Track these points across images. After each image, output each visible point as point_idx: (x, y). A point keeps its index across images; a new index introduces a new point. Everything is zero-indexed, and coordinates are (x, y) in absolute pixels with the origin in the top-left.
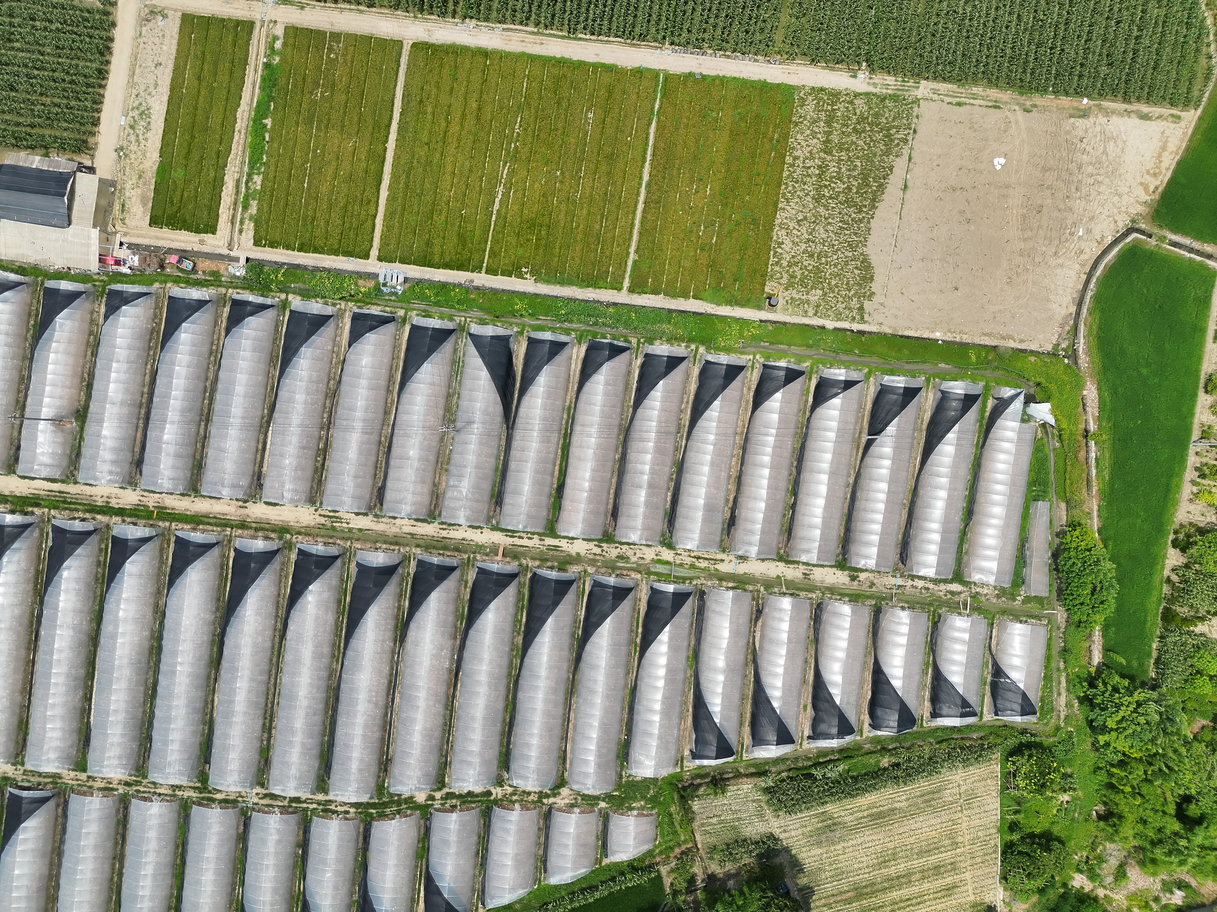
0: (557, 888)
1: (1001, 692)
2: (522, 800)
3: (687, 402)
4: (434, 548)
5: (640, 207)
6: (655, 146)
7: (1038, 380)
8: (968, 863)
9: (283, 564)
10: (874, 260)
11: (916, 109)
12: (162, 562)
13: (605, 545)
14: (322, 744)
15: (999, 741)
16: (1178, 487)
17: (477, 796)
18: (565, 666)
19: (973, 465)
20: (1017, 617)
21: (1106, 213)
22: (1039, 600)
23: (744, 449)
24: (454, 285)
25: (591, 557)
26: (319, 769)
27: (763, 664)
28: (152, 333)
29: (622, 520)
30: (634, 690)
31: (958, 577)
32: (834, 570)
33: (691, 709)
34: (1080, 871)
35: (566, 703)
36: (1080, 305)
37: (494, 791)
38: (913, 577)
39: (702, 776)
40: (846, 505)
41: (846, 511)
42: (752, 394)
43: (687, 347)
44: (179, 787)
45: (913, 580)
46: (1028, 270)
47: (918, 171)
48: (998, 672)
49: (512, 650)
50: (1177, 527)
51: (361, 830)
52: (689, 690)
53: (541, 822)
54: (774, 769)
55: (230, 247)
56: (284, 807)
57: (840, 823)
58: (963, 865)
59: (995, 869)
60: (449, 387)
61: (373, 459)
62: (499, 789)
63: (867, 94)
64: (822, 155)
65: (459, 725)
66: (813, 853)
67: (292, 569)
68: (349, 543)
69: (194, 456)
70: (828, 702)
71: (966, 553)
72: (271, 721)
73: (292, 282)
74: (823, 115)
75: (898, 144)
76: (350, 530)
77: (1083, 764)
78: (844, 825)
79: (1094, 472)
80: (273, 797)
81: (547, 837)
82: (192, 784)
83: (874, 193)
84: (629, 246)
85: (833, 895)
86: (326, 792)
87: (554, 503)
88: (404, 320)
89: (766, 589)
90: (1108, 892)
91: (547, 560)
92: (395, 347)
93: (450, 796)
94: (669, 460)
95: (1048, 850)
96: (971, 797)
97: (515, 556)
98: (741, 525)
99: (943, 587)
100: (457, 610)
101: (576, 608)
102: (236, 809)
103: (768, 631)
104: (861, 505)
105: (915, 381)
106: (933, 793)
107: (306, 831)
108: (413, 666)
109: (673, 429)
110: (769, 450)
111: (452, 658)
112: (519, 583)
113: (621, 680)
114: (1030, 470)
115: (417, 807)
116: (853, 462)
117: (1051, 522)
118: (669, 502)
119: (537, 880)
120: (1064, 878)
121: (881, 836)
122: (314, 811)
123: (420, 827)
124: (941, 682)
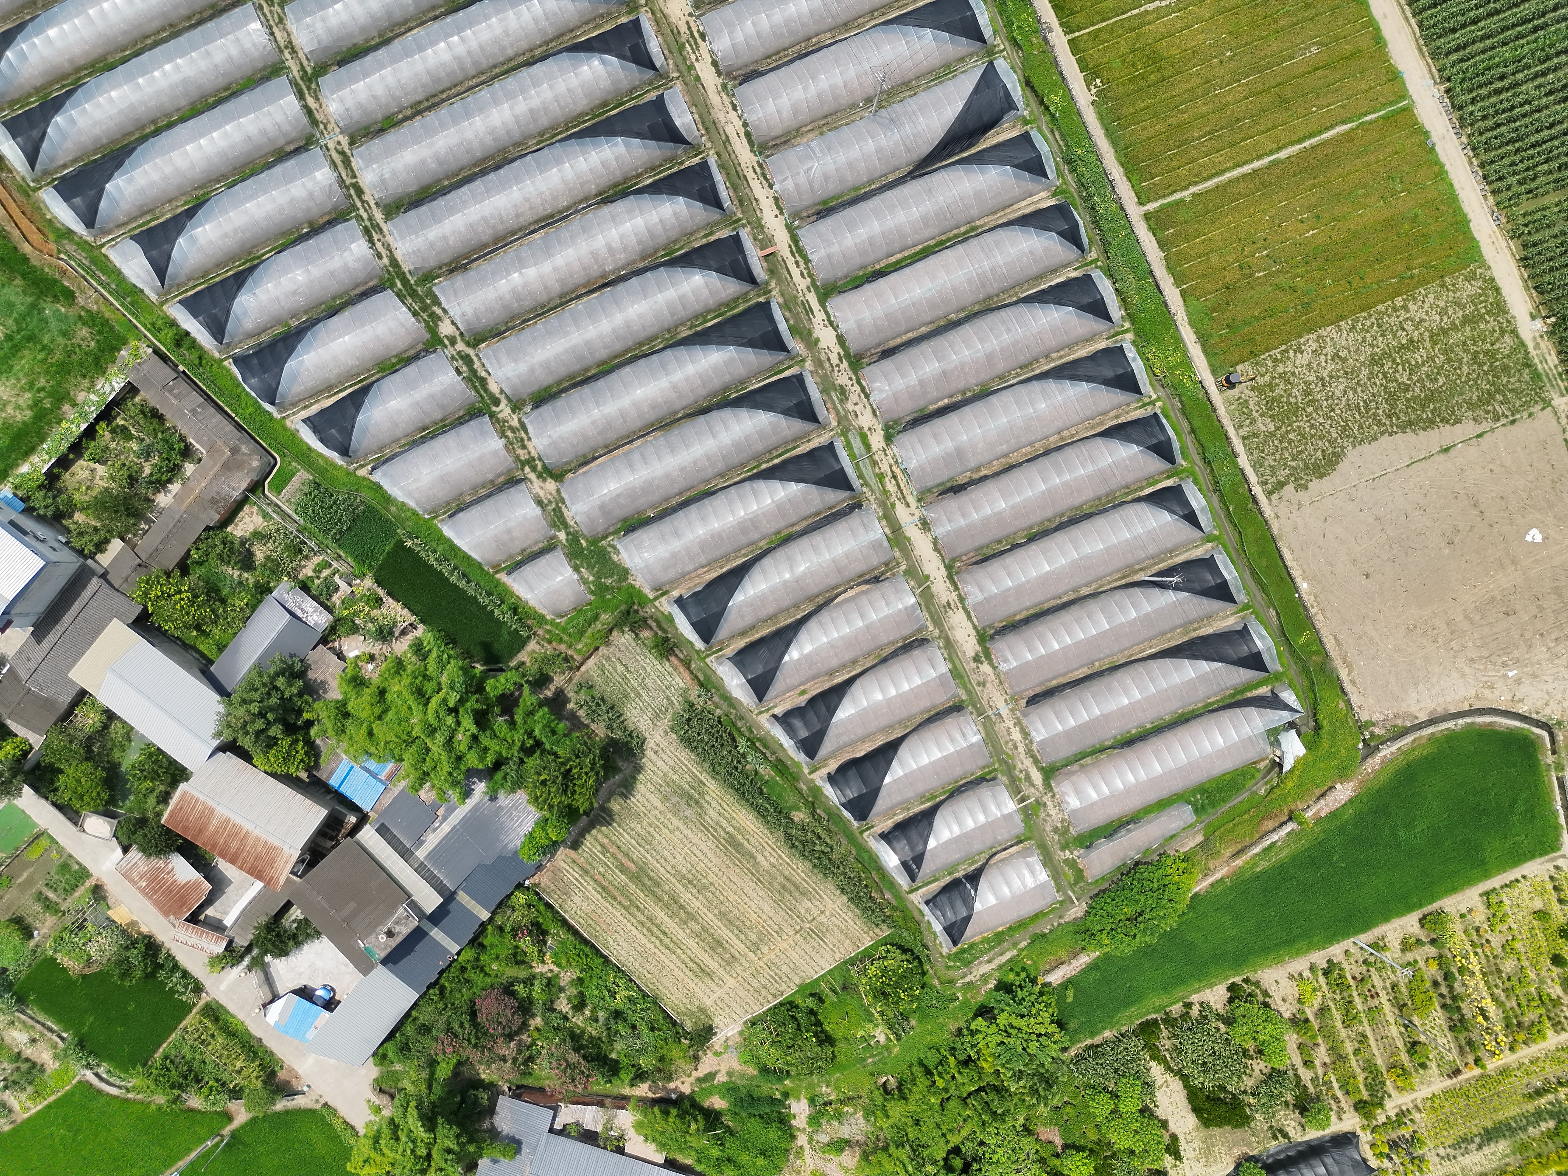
0: (442, 539)
1: (955, 894)
2: (512, 444)
3: (1061, 357)
4: (729, 175)
5: (1247, 169)
6: (1323, 143)
7: (1325, 723)
8: (744, 974)
9: (608, 13)
10: (1343, 466)
11: (1538, 407)
13: (845, 364)
14: (439, 181)
15: (901, 922)
16: (1298, 953)
17: (486, 390)
18: (688, 401)
19: (1183, 714)
20: (1048, 861)
21: (1550, 687)
22: (1079, 874)
23: (1047, 453)
24: (1035, 14)
25: (823, 357)
26: (409, 195)
27: (825, 616)
29: (888, 364)
30: (710, 493)
31: (1050, 772)
32: (973, 633)
33: (725, 570)
34: (812, 1101)
35: (647, 426)
36: (1432, 722)
37: (502, 406)
38: (1018, 723)
39: (659, 625)
40: (1053, 603)
41: (1046, 606)
42: (1114, 423)
43: (1123, 317)
44: (293, 51)
45: (1015, 725)
46: (1436, 641)
47: (1472, 451)
48: (974, 878)
49: (669, 331)
50: (1253, 980)
51: (371, 284)
52: (744, 555)
53: (501, 479)
54: (716, 699)
56: (343, 181)
57: (701, 807)
58: (739, 969)
59: (756, 1008)
60: (917, 78)
61: (787, 43)
62: (508, 410)
63: (1522, 344)
64: (1427, 334)
65: (553, 319)
66: (651, 797)
67: (608, 27)
68: (676, 75)
70: (828, 709)
71: (1082, 766)
72: (429, 109)
74: (1469, 310)
75: (1488, 412)
76: (691, 67)
77: (931, 1034)
78: (702, 812)
79: (1257, 850)
80: (347, 162)
81: (489, 496)
82: (305, 63)
83: (1420, 419)
84: (1196, 183)
85: (619, 848)
86: (388, 218)
87: (858, 277)
89: (906, 572)
90: (807, 1147)
91: (790, 310)
93: (468, 360)
94: (984, 376)
95: (821, 1043)
96: (818, 933)
97: (772, 272)
98: (964, 498)
99: (1028, 763)
100: (675, 242)
101: (755, 375)
102: (309, 129)
103: (864, 600)
104: (1065, 616)
105: (1239, 591)
106: (797, 888)
107: (331, 223)
108: (585, 230)
109: (1022, 359)
110: (1067, 477)
111: (619, 270)
112: (746, 293)
113: (710, 473)
114: (1215, 779)
115: (433, 331)
116: (1104, 581)
117: (1172, 837)
118: (936, 407)
119: (435, 513)
120: (792, 1089)
121: (714, 860)
122: (359, 218)
123: (412, 347)
124: (925, 822)
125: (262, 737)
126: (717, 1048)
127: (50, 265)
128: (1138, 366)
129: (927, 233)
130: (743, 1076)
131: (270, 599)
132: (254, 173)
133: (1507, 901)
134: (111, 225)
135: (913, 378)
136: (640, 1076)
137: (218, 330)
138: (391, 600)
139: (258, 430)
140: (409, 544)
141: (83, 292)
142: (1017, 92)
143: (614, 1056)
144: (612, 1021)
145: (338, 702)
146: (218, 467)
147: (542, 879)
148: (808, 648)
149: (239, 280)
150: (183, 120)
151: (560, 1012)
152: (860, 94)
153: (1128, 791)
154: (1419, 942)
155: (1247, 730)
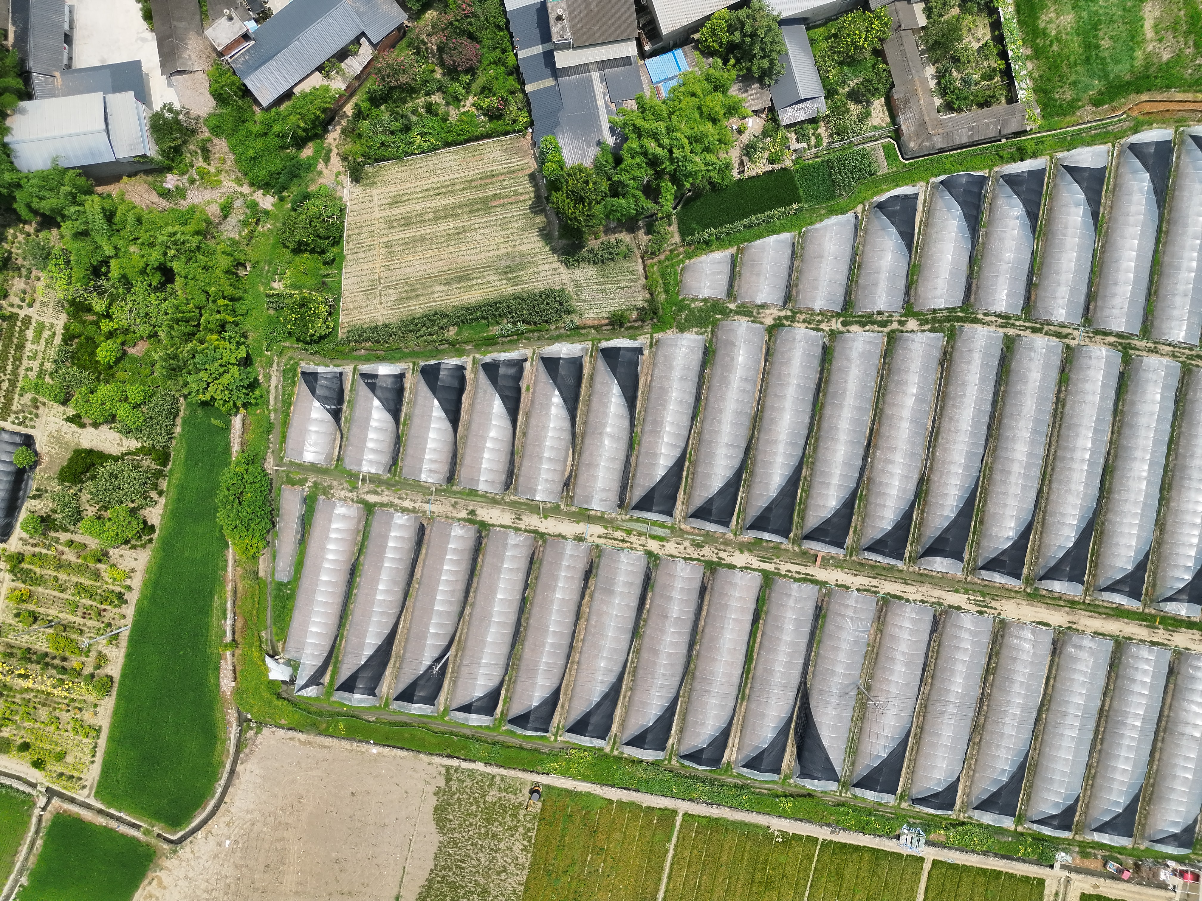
0: (784, 229)
1: (334, 395)
2: (812, 315)
3: (624, 697)
4: (884, 568)
7: (279, 703)
8: (376, 227)
9: (1035, 564)
10: (432, 827)
12: (1155, 574)
13: (715, 559)
14: (1007, 384)
15: (340, 348)
16: (145, 585)
17: (856, 322)
18: (761, 446)
19: (347, 618)
20: (314, 468)
21: (202, 862)
22: (292, 482)
23: (571, 647)
24: (850, 830)
25: (729, 548)
26: (1011, 360)
27: (567, 436)
28: (1150, 800)
29: (697, 585)
30: (694, 417)
31: (369, 509)
32: (491, 522)
33: (640, 393)
34: (266, 213)
35: (763, 408)
36: (232, 771)
37: (839, 326)
38: (414, 510)
39: (633, 327)
40: (474, 585)
41: (475, 579)
42: (561, 702)
43: (623, 753)
44: (1150, 351)
45: (414, 508)
46: (282, 809)
48: (336, 414)
49: (813, 463)
50: (148, 546)
51: (973, 297)
52: (640, 412)
53: (794, 293)
54: (562, 331)
55: (1068, 880)
56: (1048, 325)
57: (500, 274)
58: (382, 225)
59: (350, 219)
60: (861, 728)
61: (939, 662)
62: (834, 327)
65: (871, 395)
66: (529, 247)
67: (1027, 557)
68: (969, 579)
69: (1117, 676)
70: (507, 397)
71: (359, 532)
72: (1056, 410)
73: (1010, 843)
76: (966, 592)
77: (257, 318)
78: (497, 272)
79: (229, 605)
80: (1058, 335)
81: (790, 276)
82: (1138, 353)
83: (428, 895)
84: (674, 857)
85: (511, 204)
86: (1006, 337)
87: (763, 605)
88: (902, 798)
89: (558, 506)
90: (239, 189)
91: (773, 548)
92: (912, 772)
93: (883, 324)
94: (646, 640)
95: (300, 243)
96: (370, 292)
97: (804, 554)
98: (579, 575)
99: (385, 499)
100: (866, 506)
101: (747, 498)
102: (1095, 326)
103: (559, 467)
104: (460, 587)
105: (400, 707)
106: (407, 298)
107: (1028, 299)
108: (913, 454)
109: (640, 672)
110: (547, 648)
111: (873, 459)
112: (802, 528)
113: (707, 426)
114: (292, 610)
115: (917, 315)
116: (466, 627)
117: (274, 558)
118: (649, 597)
119: (803, 236)
120: (282, 206)
121: (461, 259)
122: (1019, 318)
123: (915, 295)
124: (392, 407)
125: (739, 26)
126: (342, 177)
127: (1125, 104)
128: (585, 741)
129: (760, 667)
130: (313, 180)
131: (822, 94)
132: (1092, 273)
133: (85, 740)
134: (1122, 160)
135: (676, 595)
136: (359, 114)
137: (1012, 180)
138: (767, 169)
139: (931, 162)
140: (795, 206)
141: (1094, 113)
142: (809, 784)
143: (383, 107)
144: (405, 122)
145: (728, 89)
146: (926, 119)
147: (526, 142)
148: (554, 410)
149: (1032, 215)
150: (1156, 251)
151: (434, 93)
152: (876, 685)
153: (323, 549)
154: (99, 667)
155: (309, 651)
